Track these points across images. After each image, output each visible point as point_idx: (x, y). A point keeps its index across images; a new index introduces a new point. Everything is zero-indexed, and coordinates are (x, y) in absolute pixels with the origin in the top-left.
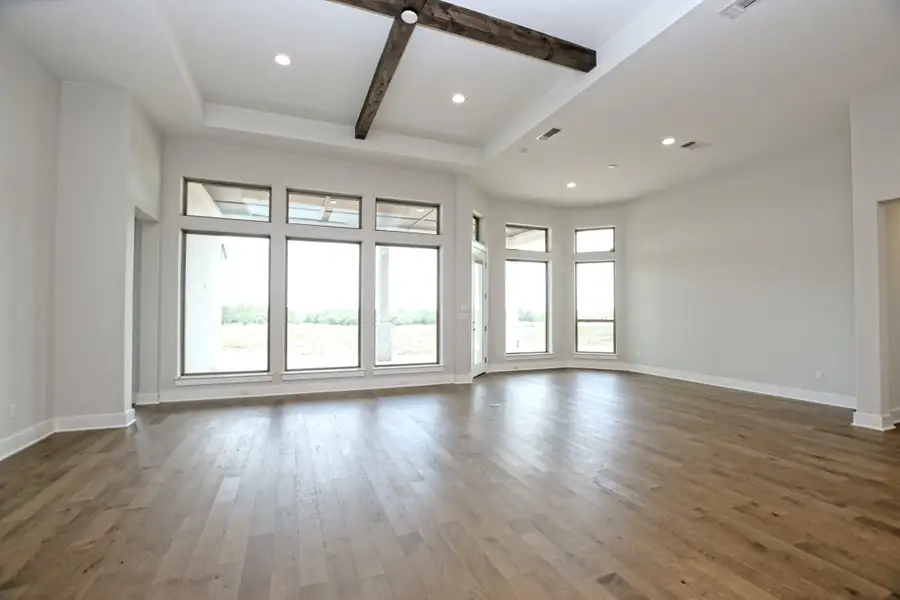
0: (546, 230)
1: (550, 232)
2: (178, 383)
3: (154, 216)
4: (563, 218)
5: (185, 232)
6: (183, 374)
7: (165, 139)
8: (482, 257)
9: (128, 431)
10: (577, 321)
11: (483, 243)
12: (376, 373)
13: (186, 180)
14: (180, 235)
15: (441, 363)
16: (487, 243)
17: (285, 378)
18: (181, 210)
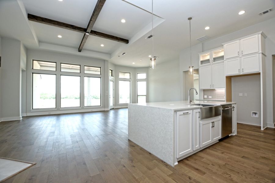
0: (130, 73)
1: (131, 73)
2: (31, 111)
3: (25, 70)
4: (134, 70)
5: (33, 73)
6: (33, 109)
7: (28, 50)
8: (113, 80)
9: (21, 121)
10: (138, 95)
11: (113, 77)
12: (84, 108)
13: (33, 60)
14: (32, 74)
15: (101, 106)
16: (114, 76)
17: (60, 109)
18: (32, 68)
